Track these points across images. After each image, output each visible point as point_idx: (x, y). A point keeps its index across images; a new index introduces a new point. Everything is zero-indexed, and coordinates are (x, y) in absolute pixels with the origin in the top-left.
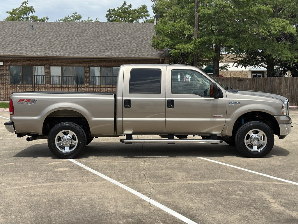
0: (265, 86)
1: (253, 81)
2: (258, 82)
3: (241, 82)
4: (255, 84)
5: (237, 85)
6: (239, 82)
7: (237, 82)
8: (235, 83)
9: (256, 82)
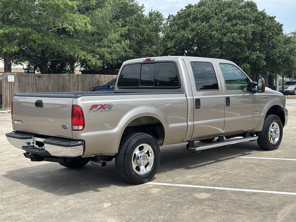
0: (59, 83)
1: (50, 78)
2: (53, 79)
3: (40, 78)
4: (51, 81)
5: (37, 82)
6: (39, 78)
7: (37, 78)
8: (35, 80)
9: (52, 79)
